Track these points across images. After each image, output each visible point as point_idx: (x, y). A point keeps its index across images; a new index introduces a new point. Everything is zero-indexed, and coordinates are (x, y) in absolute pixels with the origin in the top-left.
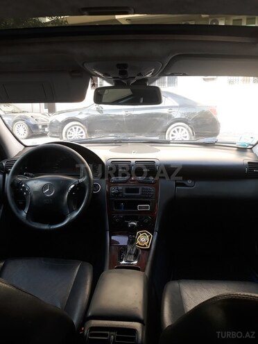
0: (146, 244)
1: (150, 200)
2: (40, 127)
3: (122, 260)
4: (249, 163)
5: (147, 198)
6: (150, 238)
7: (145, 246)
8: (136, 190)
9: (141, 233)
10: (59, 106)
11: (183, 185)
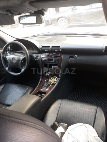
0: (54, 82)
1: (58, 64)
2: (50, 21)
3: (41, 89)
4: (105, 47)
5: (56, 63)
6: (56, 80)
7: (53, 83)
8: (52, 60)
9: (54, 78)
10: (61, 9)
11: (73, 57)
